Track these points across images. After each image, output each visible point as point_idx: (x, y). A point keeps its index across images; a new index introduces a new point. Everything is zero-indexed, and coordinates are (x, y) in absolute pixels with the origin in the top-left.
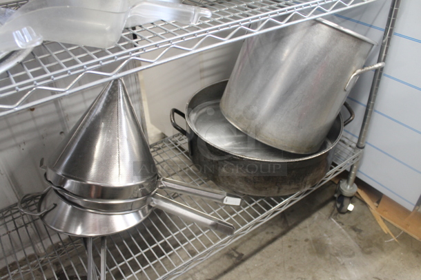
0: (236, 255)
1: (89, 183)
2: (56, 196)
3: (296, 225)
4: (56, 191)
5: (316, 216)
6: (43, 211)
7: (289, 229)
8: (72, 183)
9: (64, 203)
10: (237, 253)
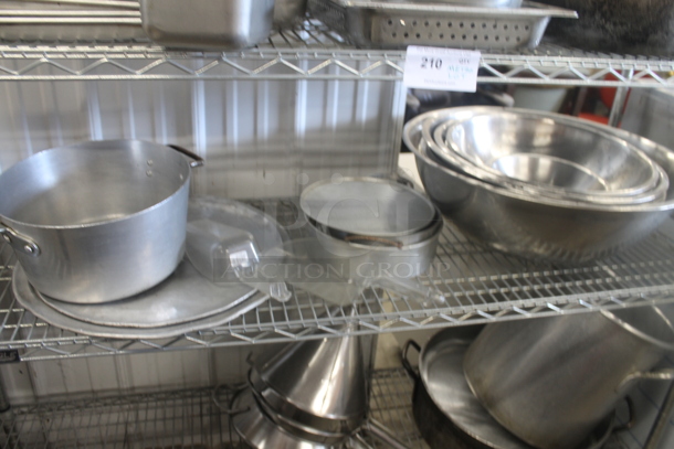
1: (289, 400)
2: (252, 399)
4: (255, 396)
6: (234, 409)
8: (271, 394)
9: (257, 410)
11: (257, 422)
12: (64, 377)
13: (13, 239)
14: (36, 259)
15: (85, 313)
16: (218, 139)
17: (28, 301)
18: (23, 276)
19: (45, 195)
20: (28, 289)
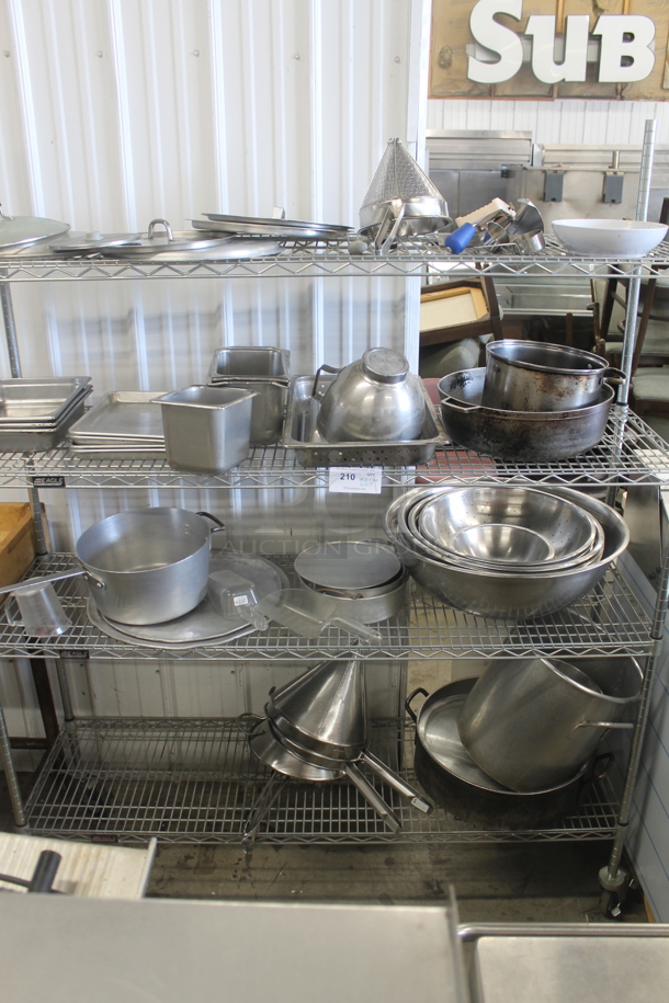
0: (435, 889)
3: (533, 896)
5: (568, 901)
7: (520, 896)
8: (282, 721)
10: (439, 887)
11: (271, 745)
12: (119, 702)
13: (90, 578)
14: (103, 593)
15: (132, 631)
16: (251, 502)
17: (97, 621)
18: (94, 604)
19: (111, 547)
20: (97, 613)
